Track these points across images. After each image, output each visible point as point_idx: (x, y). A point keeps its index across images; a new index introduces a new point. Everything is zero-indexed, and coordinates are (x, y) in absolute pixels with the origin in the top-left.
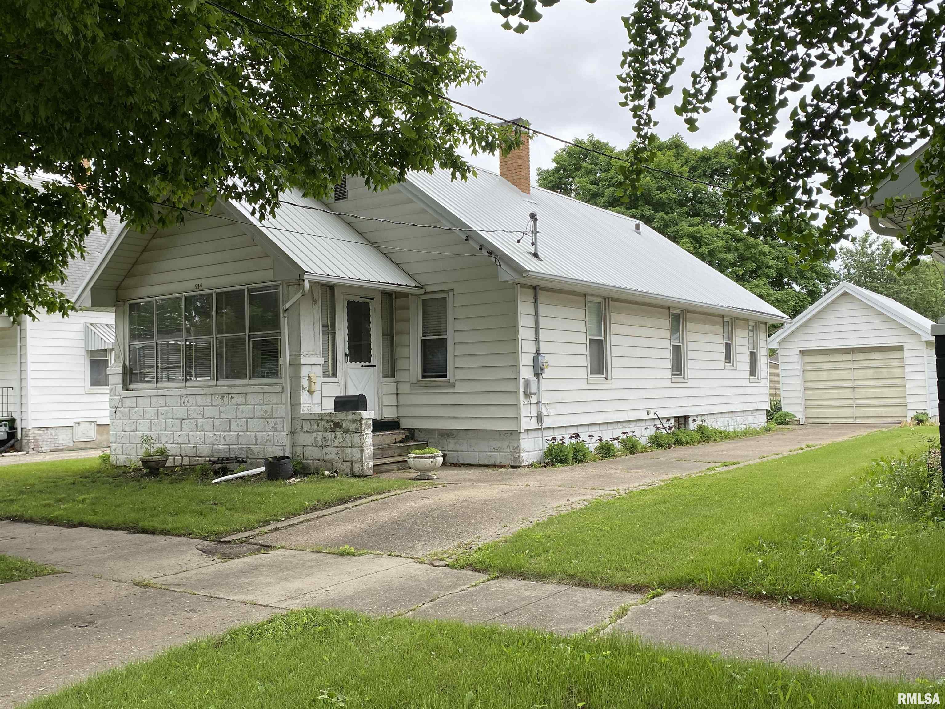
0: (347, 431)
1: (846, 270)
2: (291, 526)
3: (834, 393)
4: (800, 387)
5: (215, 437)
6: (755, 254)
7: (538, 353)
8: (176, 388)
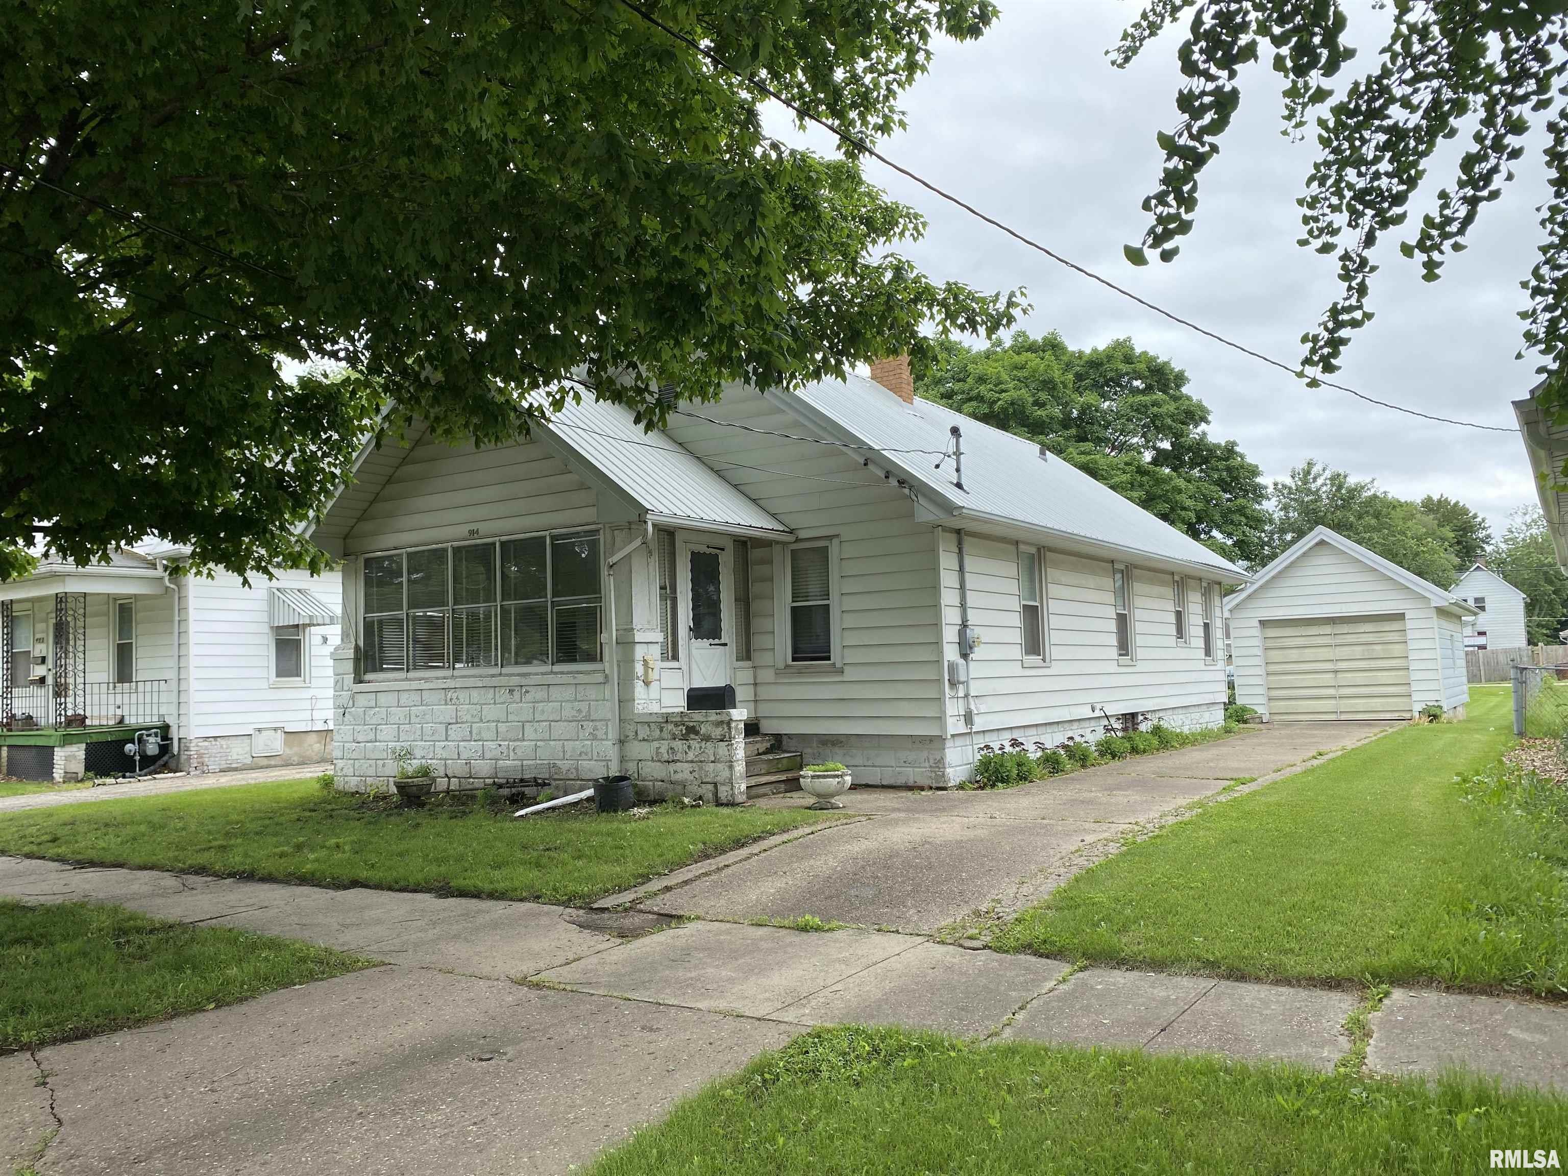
0: (707, 738)
1: (1282, 513)
2: (686, 883)
3: (1309, 680)
4: (1261, 671)
5: (500, 749)
6: (1167, 491)
7: (964, 625)
8: (437, 678)
